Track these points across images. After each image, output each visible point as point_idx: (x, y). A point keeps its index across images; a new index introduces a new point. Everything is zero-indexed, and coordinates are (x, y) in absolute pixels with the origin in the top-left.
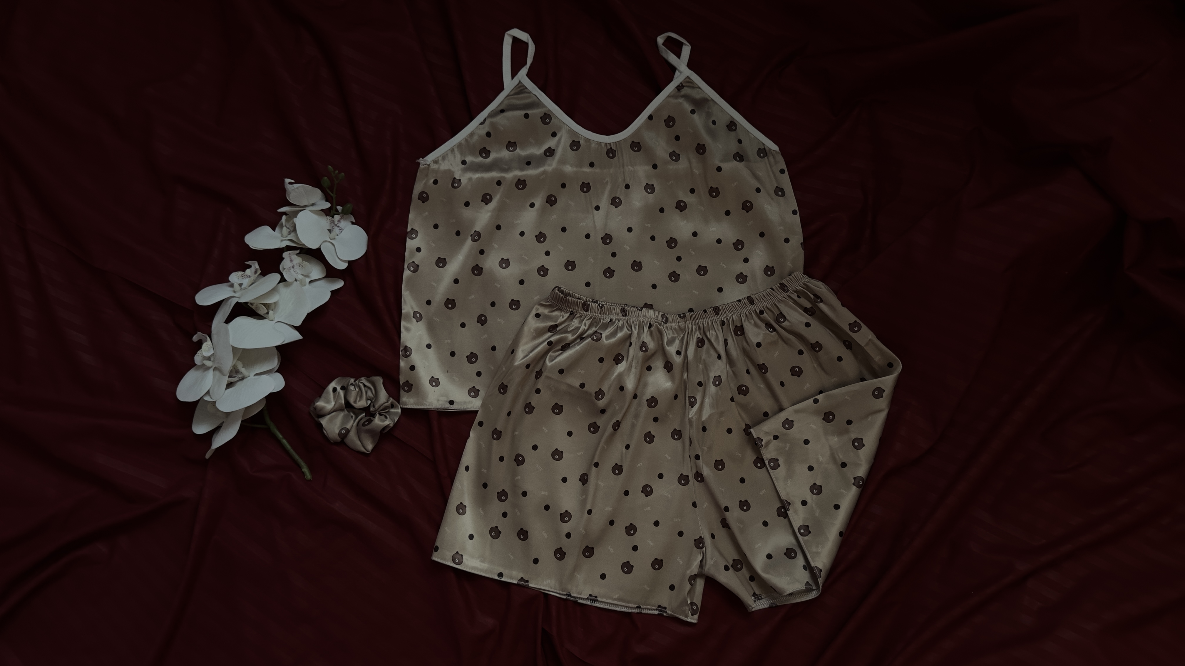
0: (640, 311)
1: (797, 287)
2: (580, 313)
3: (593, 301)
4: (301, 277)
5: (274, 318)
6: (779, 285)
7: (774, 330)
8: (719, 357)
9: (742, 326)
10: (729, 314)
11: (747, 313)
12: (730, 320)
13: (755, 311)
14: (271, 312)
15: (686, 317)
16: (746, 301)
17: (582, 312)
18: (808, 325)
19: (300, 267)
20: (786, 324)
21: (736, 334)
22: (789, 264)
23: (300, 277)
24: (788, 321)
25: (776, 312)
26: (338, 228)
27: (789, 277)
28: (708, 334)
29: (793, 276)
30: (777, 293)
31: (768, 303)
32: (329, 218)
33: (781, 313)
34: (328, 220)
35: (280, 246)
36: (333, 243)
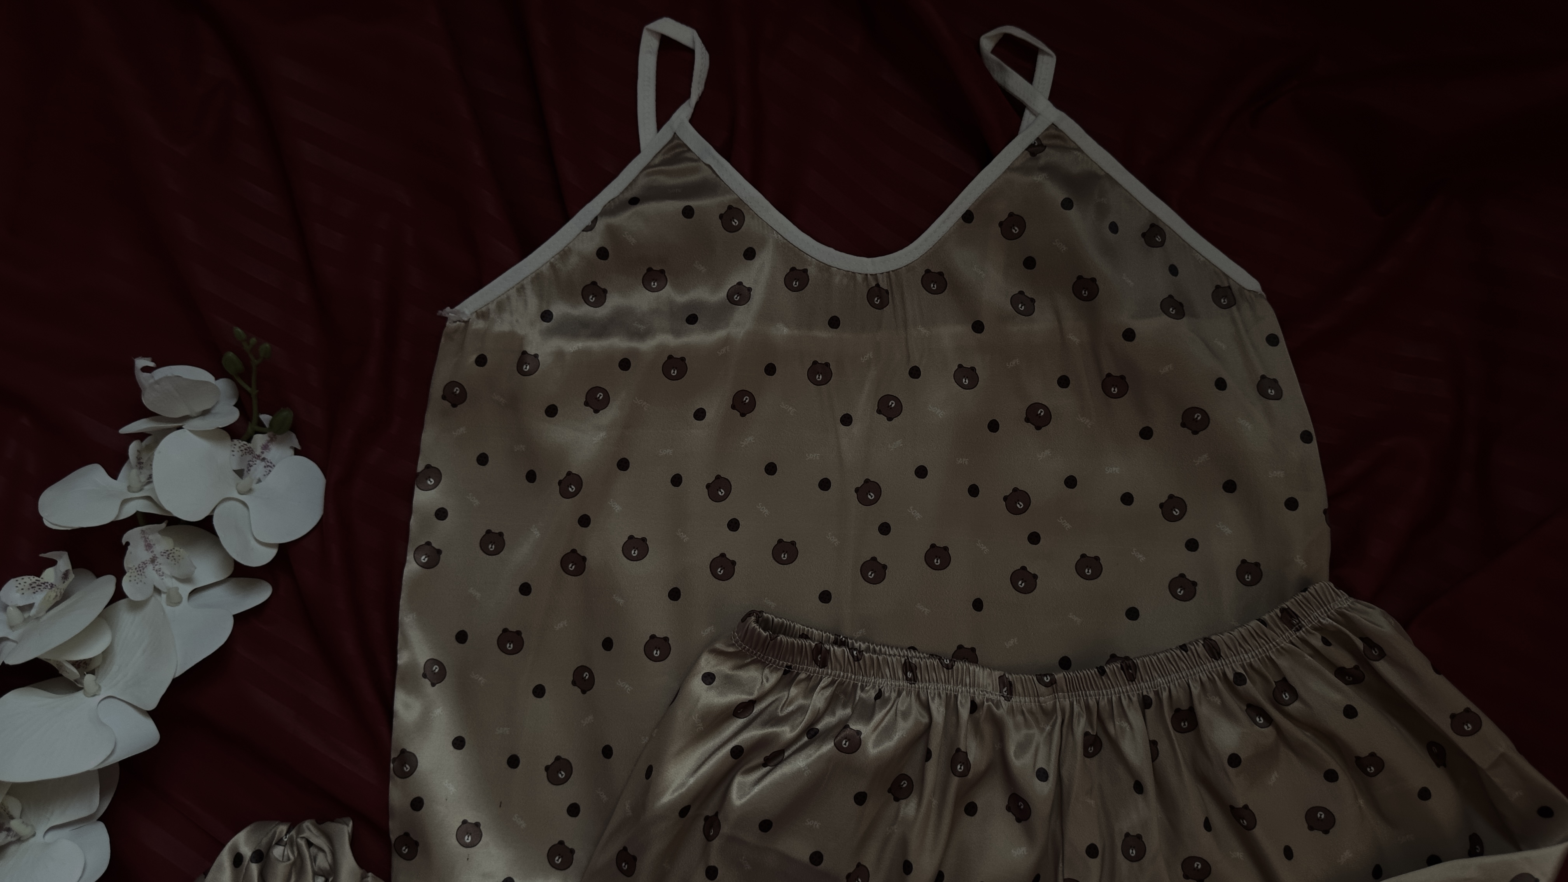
0: (948, 669)
1: (1324, 619)
2: (807, 670)
3: (839, 643)
4: (172, 583)
5: (100, 687)
6: (1280, 614)
7: (1270, 720)
8: (1139, 788)
9: (1192, 710)
10: (1159, 680)
11: (1205, 678)
12: (1165, 695)
13: (1224, 674)
14: (91, 677)
15: (1056, 683)
16: (1200, 649)
17: (811, 669)
18: (1350, 712)
19: (169, 561)
20: (1295, 707)
21: (1178, 729)
22: (1299, 560)
23: (170, 583)
24: (1304, 702)
25: (1273, 678)
26: (263, 464)
27: (1303, 594)
28: (1111, 730)
29: (1313, 592)
30: (1275, 632)
31: (1254, 654)
32: (239, 443)
33: (1284, 680)
34: (237, 449)
35: (118, 516)
36: (246, 502)
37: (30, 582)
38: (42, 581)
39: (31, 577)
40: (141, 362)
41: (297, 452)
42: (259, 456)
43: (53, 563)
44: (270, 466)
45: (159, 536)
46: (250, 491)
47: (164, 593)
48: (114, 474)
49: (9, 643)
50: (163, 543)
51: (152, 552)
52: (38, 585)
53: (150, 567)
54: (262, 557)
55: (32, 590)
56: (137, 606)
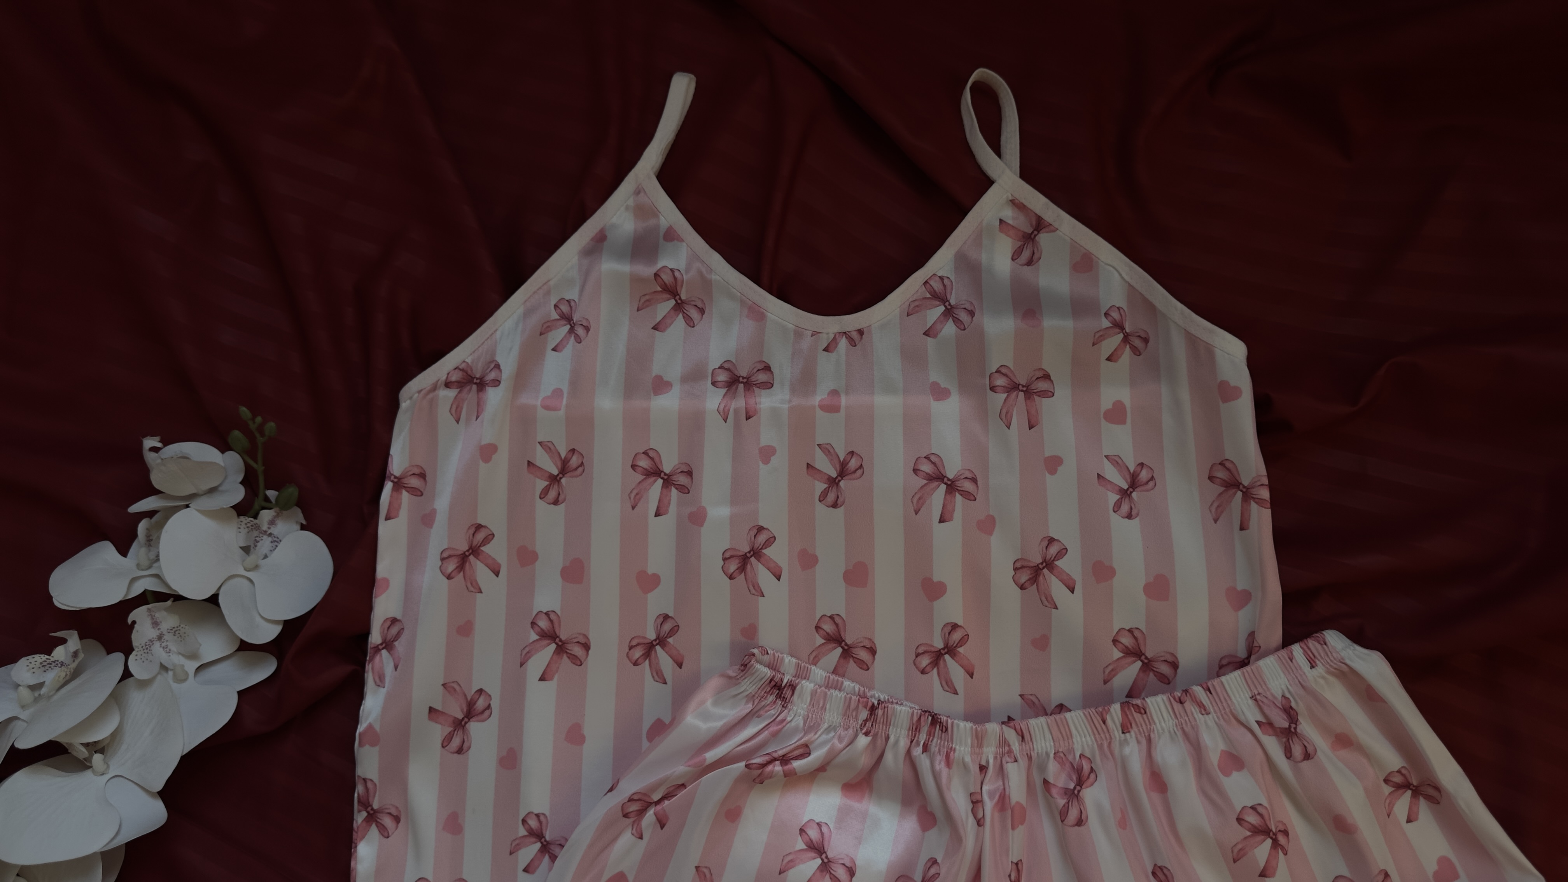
4: (178, 660)
5: (108, 766)
19: (176, 637)
26: (270, 539)
32: (245, 520)
34: (243, 526)
35: (126, 595)
36: (252, 578)
37: (41, 661)
38: (52, 659)
39: (42, 656)
40: (150, 442)
42: (265, 532)
44: (276, 541)
45: (164, 613)
46: (256, 567)
47: (171, 670)
48: (124, 552)
50: (169, 621)
51: (159, 629)
52: (48, 664)
53: (157, 644)
54: (268, 633)
55: (43, 669)
56: (144, 684)
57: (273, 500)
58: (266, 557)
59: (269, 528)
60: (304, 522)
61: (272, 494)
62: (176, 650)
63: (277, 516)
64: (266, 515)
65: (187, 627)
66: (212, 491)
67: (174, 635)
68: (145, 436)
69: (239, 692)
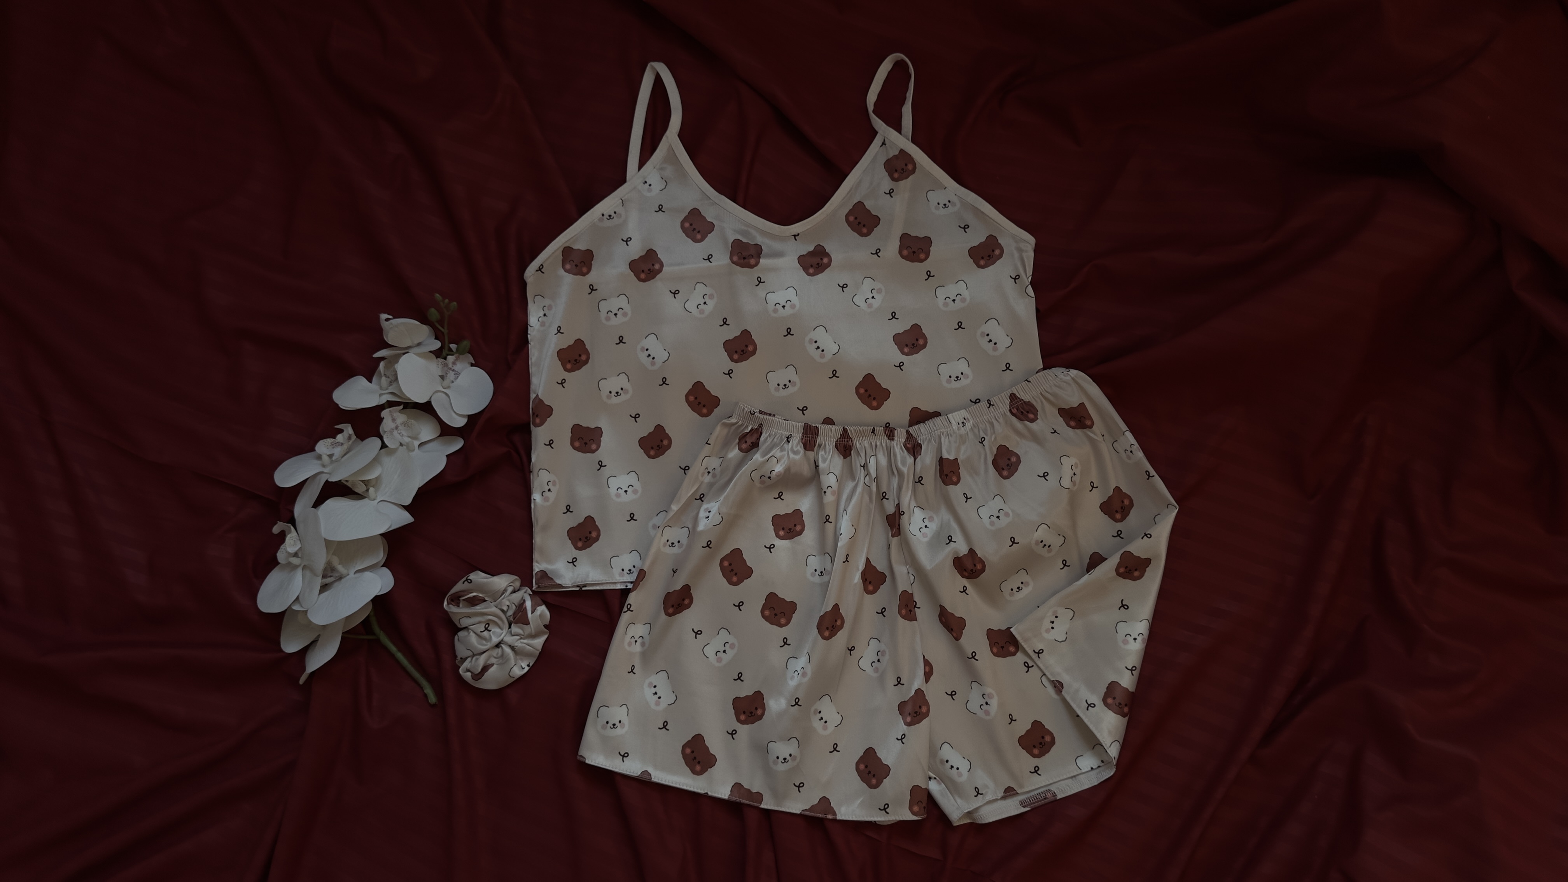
4: (407, 440)
5: (377, 496)
14: (371, 490)
19: (405, 428)
26: (453, 373)
32: (441, 360)
34: (440, 364)
35: (379, 403)
36: (448, 393)
37: (330, 442)
38: (337, 441)
39: (331, 439)
40: (384, 316)
41: (472, 365)
42: (451, 368)
43: (341, 431)
44: (457, 374)
45: (399, 414)
46: (449, 387)
47: (405, 445)
48: (370, 381)
49: (324, 475)
50: (401, 418)
51: (396, 423)
52: (336, 444)
53: (395, 432)
54: (459, 422)
55: (332, 446)
56: (393, 452)
57: (454, 350)
58: (453, 382)
59: (453, 366)
60: (474, 362)
61: (453, 346)
62: (406, 435)
63: (457, 359)
64: (451, 358)
65: (413, 421)
66: (419, 344)
67: (405, 426)
68: (381, 313)
69: (447, 456)
